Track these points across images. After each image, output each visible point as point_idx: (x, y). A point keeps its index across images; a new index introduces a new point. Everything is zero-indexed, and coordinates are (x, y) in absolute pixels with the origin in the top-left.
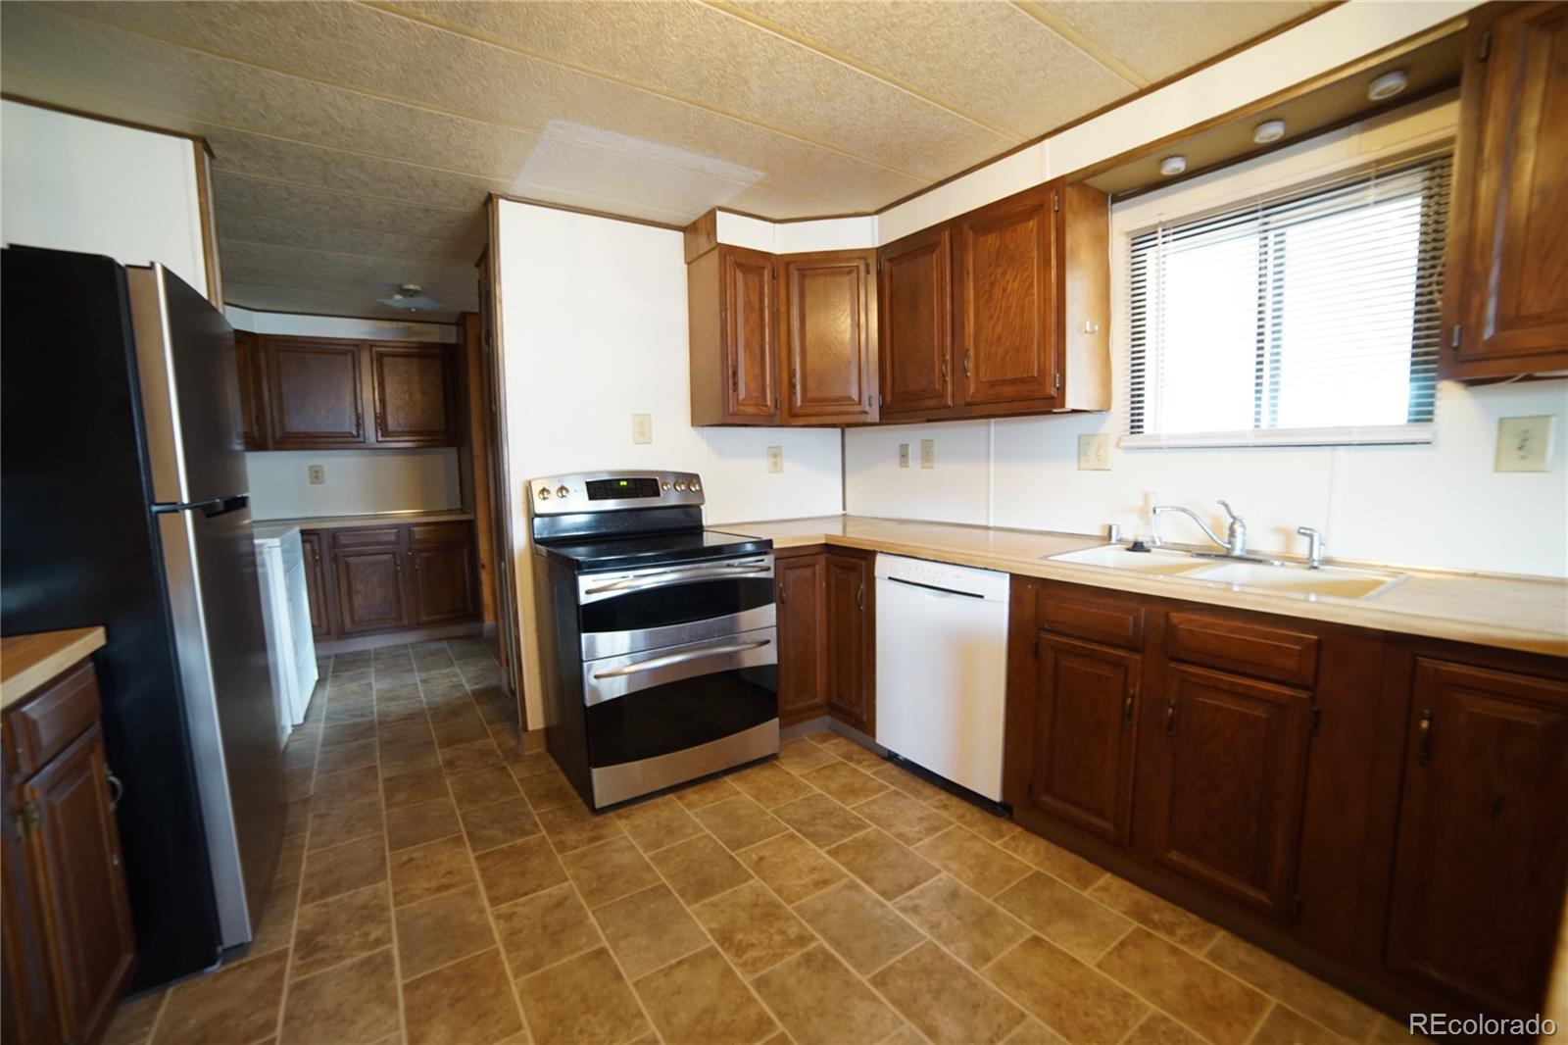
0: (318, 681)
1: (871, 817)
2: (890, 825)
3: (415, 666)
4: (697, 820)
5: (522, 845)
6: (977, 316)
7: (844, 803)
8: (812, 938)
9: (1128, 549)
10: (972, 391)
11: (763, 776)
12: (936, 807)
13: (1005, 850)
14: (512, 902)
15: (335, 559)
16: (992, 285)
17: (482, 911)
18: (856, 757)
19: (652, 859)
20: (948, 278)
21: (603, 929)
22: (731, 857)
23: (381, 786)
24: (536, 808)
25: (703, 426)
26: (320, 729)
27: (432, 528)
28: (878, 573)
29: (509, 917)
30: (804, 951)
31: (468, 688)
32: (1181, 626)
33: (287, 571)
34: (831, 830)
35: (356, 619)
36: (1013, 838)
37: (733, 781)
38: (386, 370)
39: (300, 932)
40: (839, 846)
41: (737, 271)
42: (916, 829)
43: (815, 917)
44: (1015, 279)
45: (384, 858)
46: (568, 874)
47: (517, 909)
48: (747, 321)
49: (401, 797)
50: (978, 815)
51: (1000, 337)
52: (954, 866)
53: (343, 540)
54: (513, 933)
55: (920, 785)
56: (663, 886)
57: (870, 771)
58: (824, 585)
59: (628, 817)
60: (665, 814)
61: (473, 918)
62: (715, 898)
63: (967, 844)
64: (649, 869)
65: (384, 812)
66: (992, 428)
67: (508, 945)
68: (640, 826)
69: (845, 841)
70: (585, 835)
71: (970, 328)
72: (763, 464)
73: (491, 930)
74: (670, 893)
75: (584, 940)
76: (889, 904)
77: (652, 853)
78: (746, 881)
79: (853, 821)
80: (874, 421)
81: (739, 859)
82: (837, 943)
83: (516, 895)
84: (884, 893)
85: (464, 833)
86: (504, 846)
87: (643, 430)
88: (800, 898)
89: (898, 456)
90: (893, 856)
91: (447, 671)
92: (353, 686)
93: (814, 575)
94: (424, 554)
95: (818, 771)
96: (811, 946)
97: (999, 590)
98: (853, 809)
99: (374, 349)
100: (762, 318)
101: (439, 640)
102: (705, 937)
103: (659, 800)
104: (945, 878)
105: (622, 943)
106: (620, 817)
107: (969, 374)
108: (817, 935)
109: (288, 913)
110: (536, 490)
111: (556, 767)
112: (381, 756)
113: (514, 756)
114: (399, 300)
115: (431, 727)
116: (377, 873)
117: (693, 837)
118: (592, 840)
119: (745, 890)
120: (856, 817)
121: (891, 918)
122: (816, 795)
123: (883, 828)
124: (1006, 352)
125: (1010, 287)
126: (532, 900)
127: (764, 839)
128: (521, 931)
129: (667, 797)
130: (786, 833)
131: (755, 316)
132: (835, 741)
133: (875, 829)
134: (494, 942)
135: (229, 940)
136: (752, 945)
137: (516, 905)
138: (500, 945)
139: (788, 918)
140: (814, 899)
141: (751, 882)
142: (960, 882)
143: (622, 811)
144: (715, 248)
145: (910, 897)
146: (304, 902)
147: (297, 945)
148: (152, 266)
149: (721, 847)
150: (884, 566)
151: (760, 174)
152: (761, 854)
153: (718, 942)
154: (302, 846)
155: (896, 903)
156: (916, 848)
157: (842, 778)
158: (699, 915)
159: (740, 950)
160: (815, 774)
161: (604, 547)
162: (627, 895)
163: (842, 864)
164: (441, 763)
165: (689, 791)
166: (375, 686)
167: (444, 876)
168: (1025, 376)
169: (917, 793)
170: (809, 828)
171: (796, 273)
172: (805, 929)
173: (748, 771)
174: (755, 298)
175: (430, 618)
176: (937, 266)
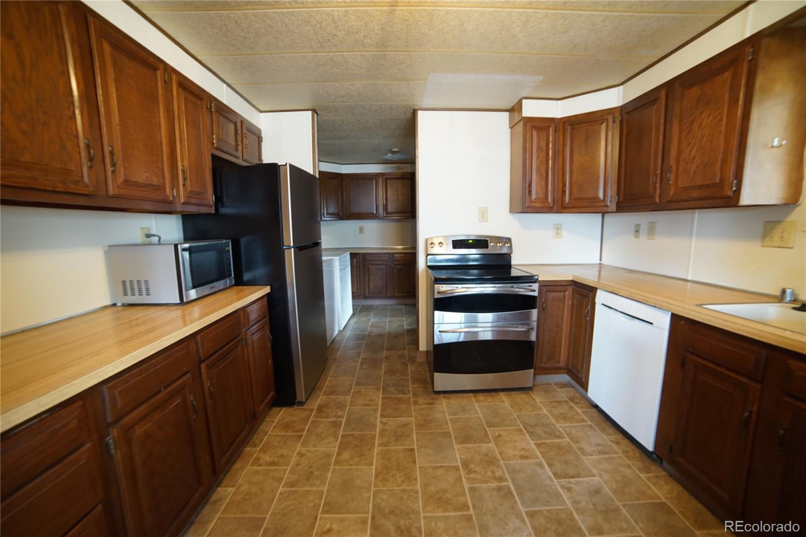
0: (352, 315)
1: (569, 434)
2: (577, 442)
3: (389, 314)
4: (478, 409)
5: (401, 398)
6: (679, 144)
7: (556, 422)
8: (506, 480)
10: (672, 193)
11: (519, 397)
12: (612, 441)
13: (646, 481)
14: (388, 419)
15: (364, 266)
16: (692, 122)
17: (376, 418)
18: (576, 400)
19: (450, 419)
20: (662, 121)
21: (417, 441)
22: (486, 430)
23: (360, 360)
24: (412, 384)
25: (516, 213)
26: (348, 333)
27: (402, 255)
28: (597, 300)
29: (385, 424)
30: (499, 484)
31: (406, 327)
33: (341, 270)
34: (542, 434)
35: (370, 291)
36: (657, 477)
37: (504, 395)
38: (388, 185)
39: (319, 405)
40: (543, 443)
41: (534, 130)
42: (592, 449)
43: (512, 471)
44: (709, 116)
45: (351, 388)
46: (413, 414)
47: (389, 422)
48: (538, 157)
49: (365, 366)
50: (638, 455)
51: (694, 157)
52: (606, 477)
53: (368, 258)
54: (384, 430)
55: (607, 426)
56: (450, 432)
57: (580, 410)
58: (570, 303)
59: (448, 398)
60: (465, 402)
61: (372, 419)
62: (469, 445)
63: (621, 468)
64: (447, 423)
65: (358, 370)
66: (697, 215)
67: (380, 433)
68: (451, 404)
69: (547, 441)
70: (427, 401)
71: (673, 153)
72: (551, 232)
73: (376, 427)
74: (451, 436)
75: (408, 443)
76: (555, 481)
77: (451, 417)
78: (488, 443)
79: (557, 433)
80: (614, 211)
81: (489, 433)
82: (517, 488)
83: (390, 416)
84: (555, 474)
85: (382, 387)
86: (394, 396)
87: (483, 215)
88: (510, 460)
89: (633, 231)
90: (571, 458)
91: (400, 318)
92: (364, 319)
93: (564, 296)
94: (399, 267)
95: (551, 402)
96: (504, 484)
97: (663, 321)
98: (560, 427)
99: (384, 177)
100: (548, 154)
101: (402, 304)
102: (457, 460)
103: (465, 395)
104: (596, 481)
105: (422, 450)
106: (445, 397)
107: (671, 183)
108: (509, 480)
109: (318, 397)
110: (429, 243)
111: (427, 369)
112: (364, 349)
113: (412, 360)
114: (390, 156)
115: (386, 341)
116: (347, 393)
117: (473, 416)
118: (429, 404)
119: (484, 447)
120: (560, 431)
121: (553, 487)
122: (543, 414)
123: (573, 443)
124: (698, 167)
125: (704, 123)
126: (396, 420)
127: (505, 426)
128: (387, 430)
129: (469, 395)
130: (519, 427)
131: (543, 154)
132: (568, 389)
133: (568, 441)
134: (376, 431)
135: (299, 399)
136: (476, 472)
137: (389, 420)
138: (377, 433)
139: (499, 467)
140: (517, 463)
141: (490, 445)
142: (605, 486)
143: (447, 395)
144: (521, 120)
145: (570, 482)
146: (323, 395)
147: (317, 408)
148: (286, 165)
149: (483, 424)
150: (601, 297)
151: (541, 78)
152: (501, 433)
153: (461, 464)
154: (328, 375)
155: (560, 482)
156: (587, 459)
157: (563, 409)
158: (458, 450)
159: (470, 472)
160: (548, 403)
161: (459, 271)
162: (432, 431)
163: (540, 452)
164: (384, 357)
165: (481, 394)
166: (371, 320)
167: (369, 401)
168: (710, 183)
169: (603, 430)
170: (530, 428)
171: (569, 128)
172: (505, 475)
173: (513, 393)
174: (543, 144)
175: (398, 294)
176: (656, 114)
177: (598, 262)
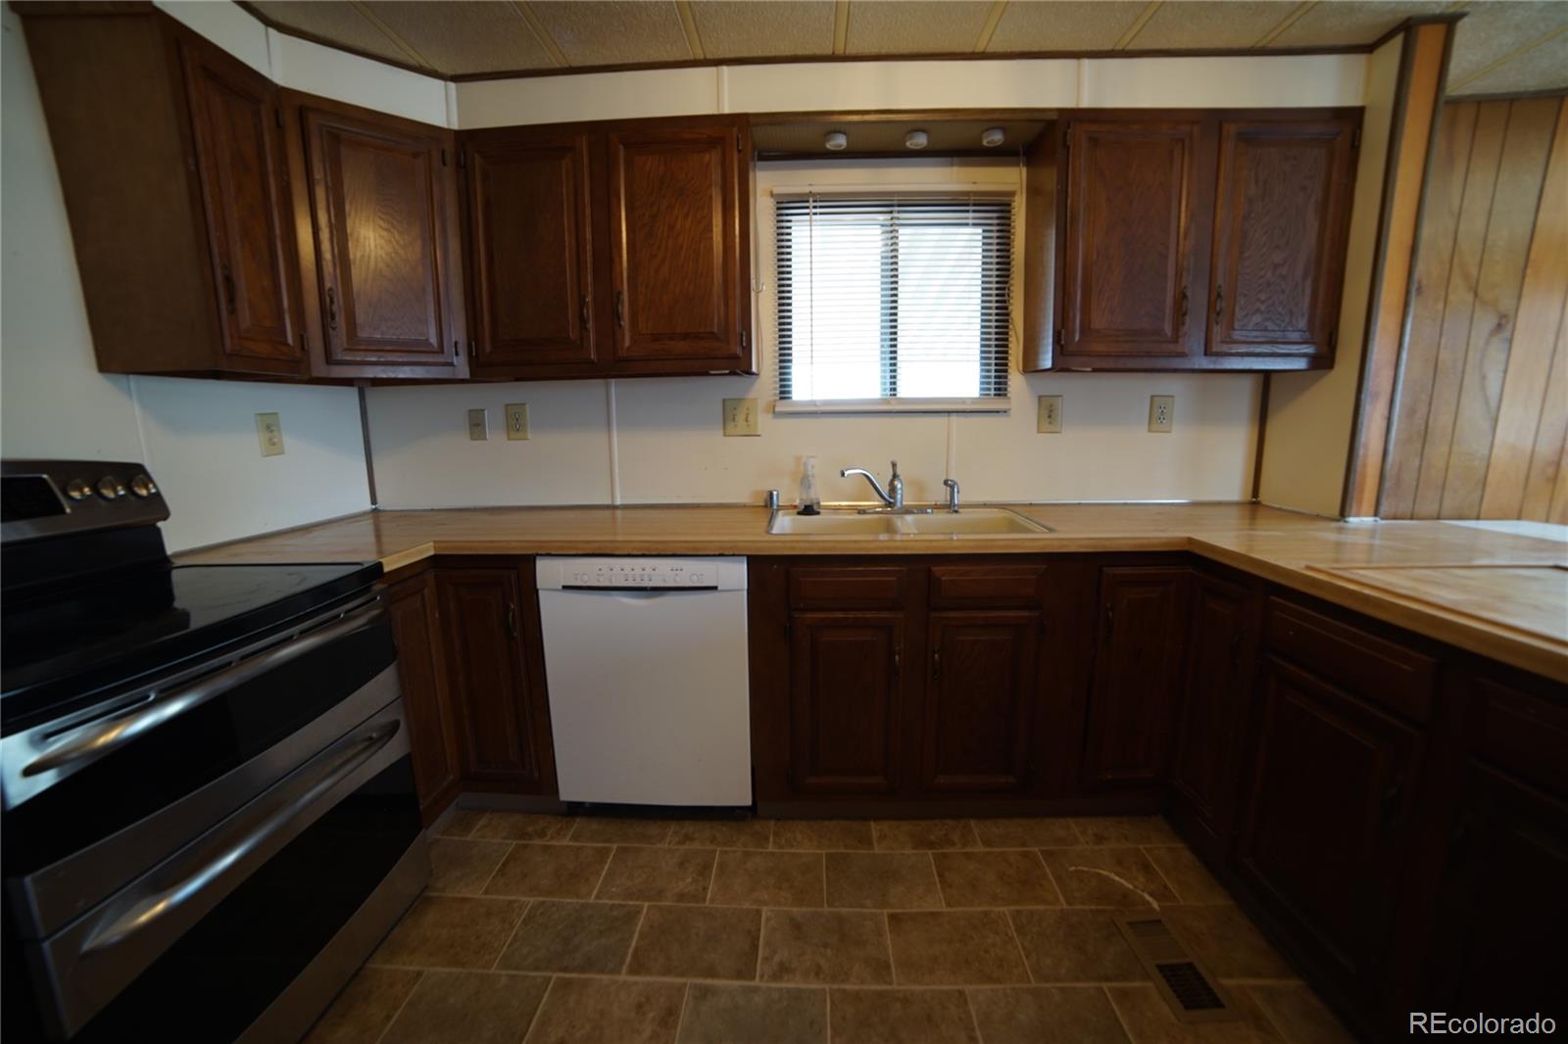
1: (631, 895)
2: (660, 892)
6: (632, 252)
7: (579, 897)
9: (799, 513)
10: (627, 343)
12: (679, 843)
13: (784, 851)
16: (654, 218)
18: (531, 830)
20: (587, 198)
28: (541, 581)
32: (943, 578)
34: (604, 941)
36: (776, 834)
40: (635, 956)
42: (689, 880)
44: (687, 215)
50: (722, 829)
51: (666, 283)
52: (764, 895)
55: (636, 827)
57: (564, 839)
58: (437, 616)
63: (750, 866)
66: (613, 390)
69: (634, 943)
72: (251, 442)
76: (758, 983)
79: (616, 913)
80: (461, 377)
84: (739, 975)
89: (468, 426)
90: (701, 925)
93: (423, 605)
95: (502, 872)
97: (735, 575)
98: (599, 898)
100: (266, 190)
104: (769, 914)
107: (622, 323)
120: (613, 906)
121: (775, 996)
122: (534, 908)
123: (658, 900)
124: (676, 301)
125: (679, 224)
130: (553, 982)
131: (252, 183)
132: (483, 823)
133: (650, 907)
142: (787, 908)
145: (767, 959)
150: (550, 573)
152: (554, 1036)
155: (762, 976)
156: (713, 901)
157: (543, 866)
160: (502, 879)
163: (662, 974)
168: (701, 330)
169: (645, 838)
170: (574, 958)
171: (320, 131)
173: (398, 932)
176: (568, 178)
177: (368, 506)
